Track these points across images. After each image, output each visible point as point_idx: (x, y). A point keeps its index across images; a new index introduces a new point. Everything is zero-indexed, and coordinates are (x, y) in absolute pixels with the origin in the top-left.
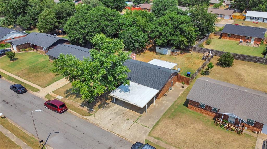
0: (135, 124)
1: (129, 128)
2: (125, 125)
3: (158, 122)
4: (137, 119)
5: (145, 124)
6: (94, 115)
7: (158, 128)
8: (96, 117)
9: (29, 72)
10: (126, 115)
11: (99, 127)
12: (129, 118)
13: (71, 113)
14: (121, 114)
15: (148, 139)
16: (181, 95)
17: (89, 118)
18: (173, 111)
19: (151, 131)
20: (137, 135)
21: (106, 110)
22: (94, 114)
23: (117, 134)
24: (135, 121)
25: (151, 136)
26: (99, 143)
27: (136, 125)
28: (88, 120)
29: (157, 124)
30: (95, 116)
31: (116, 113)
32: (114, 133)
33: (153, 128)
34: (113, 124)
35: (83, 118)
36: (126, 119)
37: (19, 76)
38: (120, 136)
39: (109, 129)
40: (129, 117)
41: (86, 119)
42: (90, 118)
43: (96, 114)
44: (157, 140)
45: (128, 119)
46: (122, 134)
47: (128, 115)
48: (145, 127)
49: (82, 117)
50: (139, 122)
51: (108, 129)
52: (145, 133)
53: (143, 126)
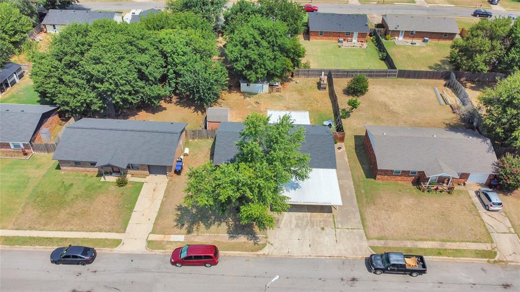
0: (338, 230)
1: (337, 241)
2: (327, 238)
3: (361, 216)
4: (334, 223)
5: (349, 225)
6: (269, 243)
7: (369, 224)
8: (276, 245)
9: (44, 212)
10: (314, 222)
11: (294, 257)
12: (322, 226)
13: (229, 256)
14: (307, 225)
15: (372, 245)
16: (349, 162)
17: (266, 251)
19: (365, 232)
20: (354, 246)
21: (279, 228)
22: (267, 241)
23: (330, 257)
24: (333, 227)
25: (372, 239)
26: (322, 280)
27: (340, 232)
28: (268, 255)
29: (363, 219)
30: (272, 245)
31: (297, 226)
32: (322, 256)
33: (363, 226)
34: (310, 245)
35: (258, 255)
36: (319, 229)
37: (30, 229)
38: (334, 257)
39: (312, 255)
40: (320, 225)
41: (264, 254)
42: (268, 250)
43: (269, 240)
44: (382, 242)
45: (323, 229)
46: (335, 253)
47: (317, 223)
48: (354, 230)
49: (254, 255)
50: (340, 226)
51: (310, 256)
52: (361, 238)
53: (350, 230)
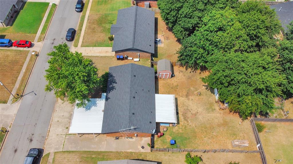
0: (64, 136)
1: (58, 135)
2: (61, 130)
3: (73, 152)
4: (70, 135)
5: (66, 143)
6: (64, 102)
7: (66, 155)
8: (62, 105)
9: (96, 20)
11: (53, 113)
15: (50, 154)
18: (93, 156)
19: (60, 152)
20: (53, 144)
22: (65, 101)
23: (49, 131)
24: (67, 134)
25: (55, 155)
26: (35, 125)
27: (63, 137)
28: (57, 102)
29: (69, 152)
30: (63, 103)
32: (50, 127)
33: (64, 152)
34: (58, 121)
37: (88, 19)
38: (49, 133)
41: (58, 100)
42: (60, 102)
44: (51, 161)
45: (67, 128)
46: (51, 133)
48: (63, 146)
50: (67, 137)
51: (52, 121)
52: (56, 149)
53: (63, 143)
